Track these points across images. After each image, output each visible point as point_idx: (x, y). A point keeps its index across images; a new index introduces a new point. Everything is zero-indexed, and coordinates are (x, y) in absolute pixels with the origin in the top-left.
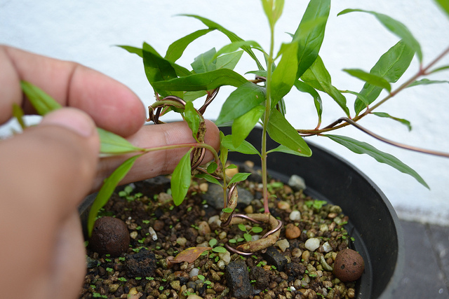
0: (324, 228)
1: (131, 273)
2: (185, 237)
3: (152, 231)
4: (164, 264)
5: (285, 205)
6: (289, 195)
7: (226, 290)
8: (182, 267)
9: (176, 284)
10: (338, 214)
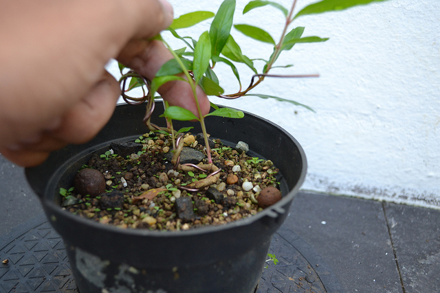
0: (258, 176)
1: (104, 206)
2: (148, 183)
3: (123, 180)
4: (130, 201)
5: (230, 163)
6: (235, 155)
7: (173, 215)
8: (143, 202)
9: (137, 212)
10: (270, 167)
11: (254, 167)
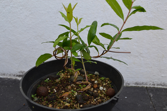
0: (104, 84)
1: (49, 100)
2: (64, 90)
3: (54, 90)
4: (59, 98)
5: (93, 80)
6: (94, 77)
7: (76, 102)
8: (64, 98)
9: (62, 102)
10: (108, 81)
11: (102, 81)
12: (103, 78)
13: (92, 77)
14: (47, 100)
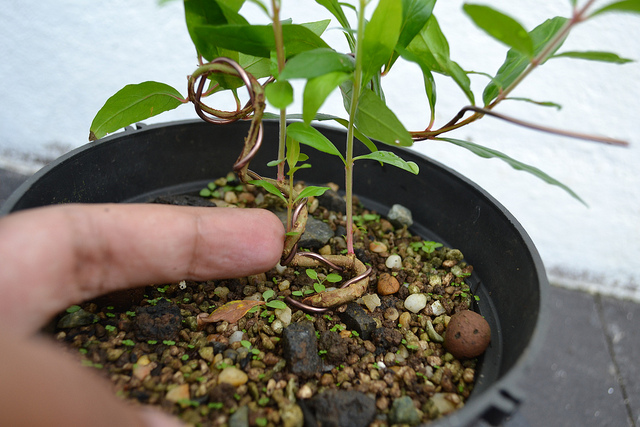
0: (435, 281)
1: (142, 334)
2: (226, 285)
4: (193, 324)
5: (380, 247)
6: (387, 232)
7: (281, 363)
8: (218, 329)
9: (207, 352)
10: (458, 262)
11: (425, 258)
12: (430, 247)
13: (373, 234)
14: (133, 330)
